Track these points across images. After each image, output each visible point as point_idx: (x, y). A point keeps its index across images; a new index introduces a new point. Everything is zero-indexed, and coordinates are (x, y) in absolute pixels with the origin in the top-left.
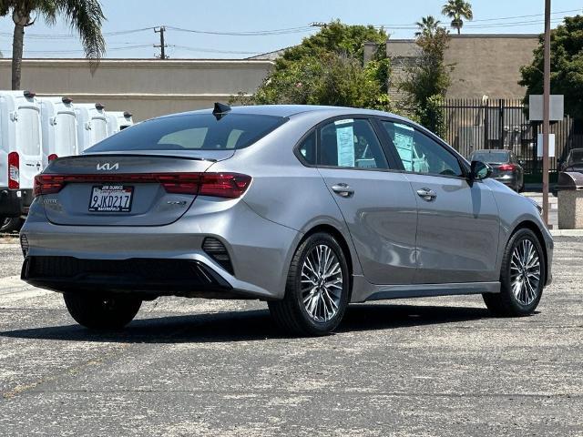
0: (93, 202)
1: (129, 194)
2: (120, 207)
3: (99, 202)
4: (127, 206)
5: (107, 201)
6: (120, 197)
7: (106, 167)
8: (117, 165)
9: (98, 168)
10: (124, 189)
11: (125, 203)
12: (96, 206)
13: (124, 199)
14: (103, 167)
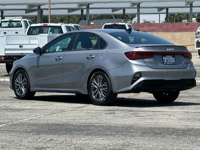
0: (164, 61)
3: (166, 61)
5: (168, 60)
7: (170, 49)
8: (173, 49)
9: (168, 50)
10: (172, 57)
11: (174, 61)
13: (173, 60)
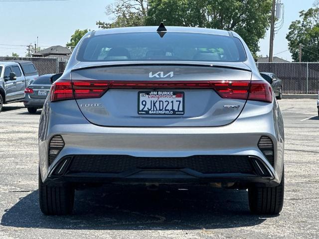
1: (181, 99)
2: (173, 110)
3: (148, 106)
4: (181, 109)
5: (157, 104)
6: (170, 101)
7: (159, 75)
8: (172, 74)
9: (151, 76)
10: (174, 94)
11: (177, 106)
12: (146, 109)
13: (176, 103)
14: (156, 75)
